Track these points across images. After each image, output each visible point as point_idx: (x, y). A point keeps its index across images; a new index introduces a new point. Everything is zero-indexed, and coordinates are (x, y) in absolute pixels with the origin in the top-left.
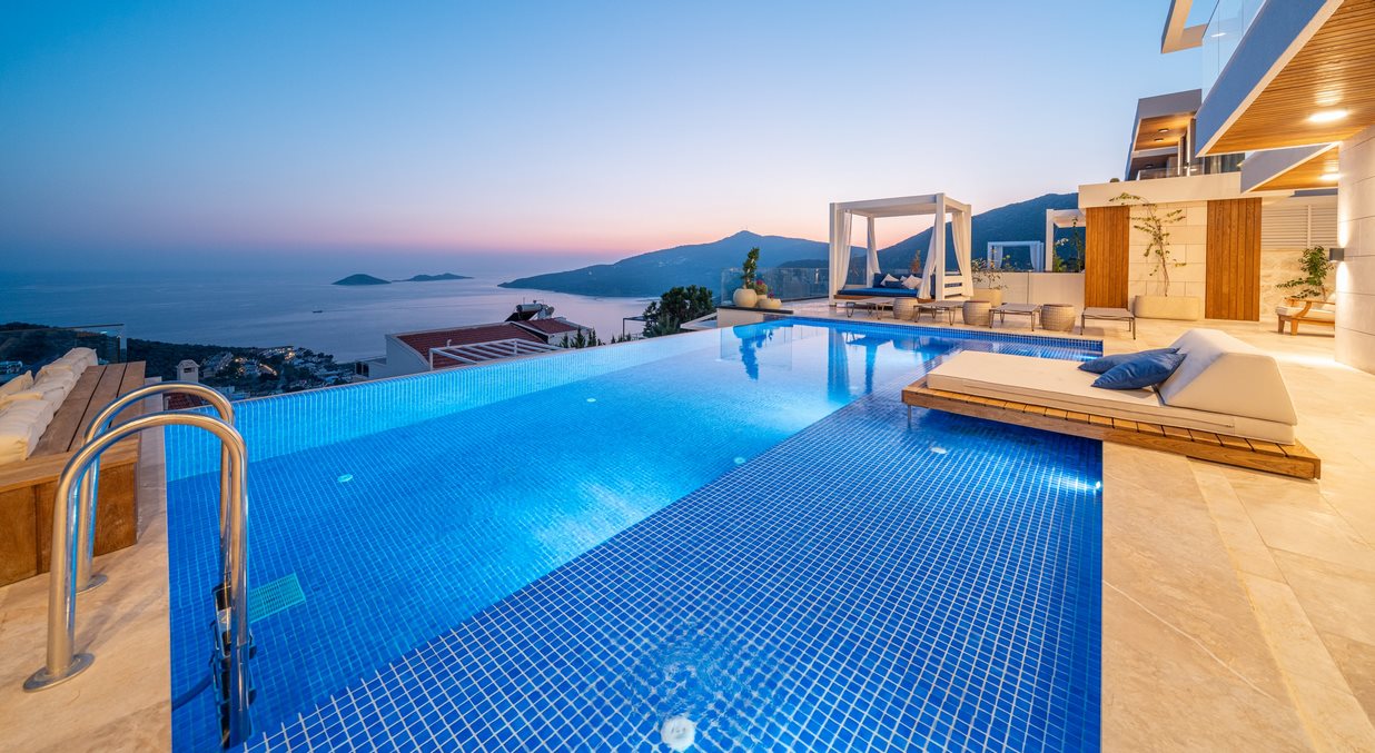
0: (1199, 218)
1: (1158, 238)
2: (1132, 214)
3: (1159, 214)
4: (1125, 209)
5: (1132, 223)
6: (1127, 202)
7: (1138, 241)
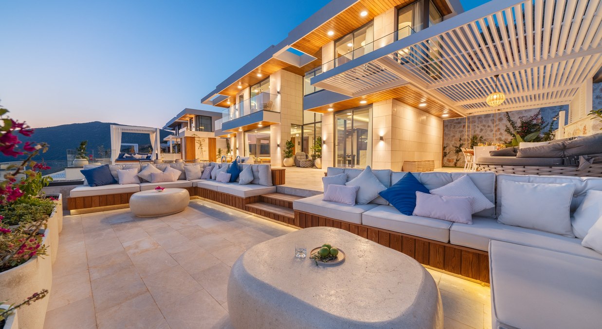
0: (207, 141)
1: (201, 145)
2: (196, 139)
3: (201, 140)
4: (194, 137)
5: (196, 141)
6: (195, 136)
7: (197, 145)
